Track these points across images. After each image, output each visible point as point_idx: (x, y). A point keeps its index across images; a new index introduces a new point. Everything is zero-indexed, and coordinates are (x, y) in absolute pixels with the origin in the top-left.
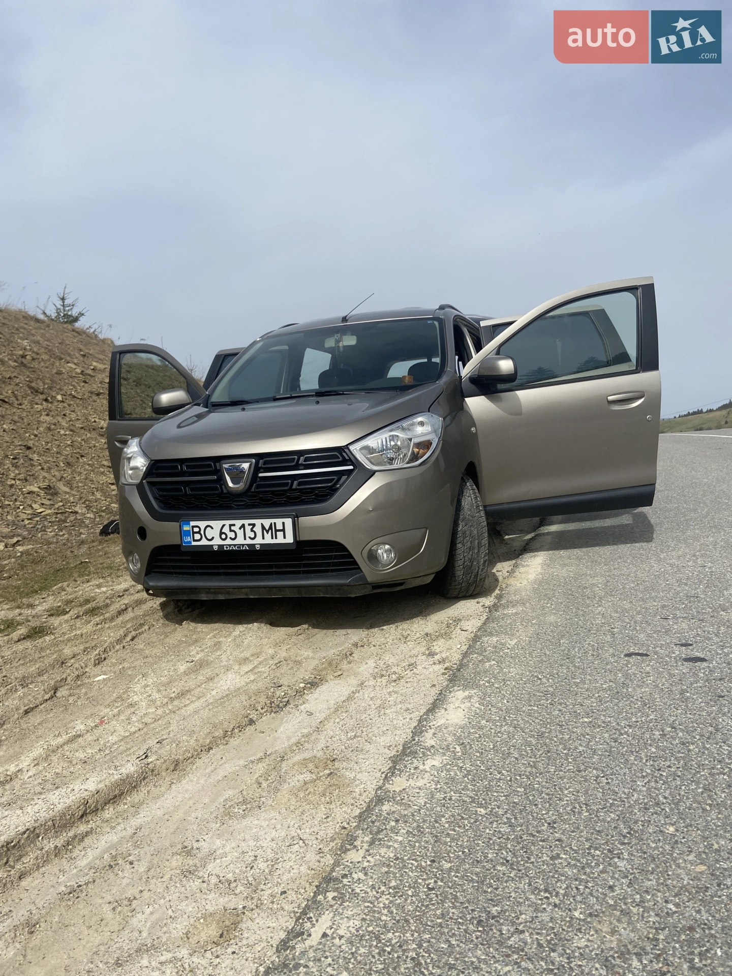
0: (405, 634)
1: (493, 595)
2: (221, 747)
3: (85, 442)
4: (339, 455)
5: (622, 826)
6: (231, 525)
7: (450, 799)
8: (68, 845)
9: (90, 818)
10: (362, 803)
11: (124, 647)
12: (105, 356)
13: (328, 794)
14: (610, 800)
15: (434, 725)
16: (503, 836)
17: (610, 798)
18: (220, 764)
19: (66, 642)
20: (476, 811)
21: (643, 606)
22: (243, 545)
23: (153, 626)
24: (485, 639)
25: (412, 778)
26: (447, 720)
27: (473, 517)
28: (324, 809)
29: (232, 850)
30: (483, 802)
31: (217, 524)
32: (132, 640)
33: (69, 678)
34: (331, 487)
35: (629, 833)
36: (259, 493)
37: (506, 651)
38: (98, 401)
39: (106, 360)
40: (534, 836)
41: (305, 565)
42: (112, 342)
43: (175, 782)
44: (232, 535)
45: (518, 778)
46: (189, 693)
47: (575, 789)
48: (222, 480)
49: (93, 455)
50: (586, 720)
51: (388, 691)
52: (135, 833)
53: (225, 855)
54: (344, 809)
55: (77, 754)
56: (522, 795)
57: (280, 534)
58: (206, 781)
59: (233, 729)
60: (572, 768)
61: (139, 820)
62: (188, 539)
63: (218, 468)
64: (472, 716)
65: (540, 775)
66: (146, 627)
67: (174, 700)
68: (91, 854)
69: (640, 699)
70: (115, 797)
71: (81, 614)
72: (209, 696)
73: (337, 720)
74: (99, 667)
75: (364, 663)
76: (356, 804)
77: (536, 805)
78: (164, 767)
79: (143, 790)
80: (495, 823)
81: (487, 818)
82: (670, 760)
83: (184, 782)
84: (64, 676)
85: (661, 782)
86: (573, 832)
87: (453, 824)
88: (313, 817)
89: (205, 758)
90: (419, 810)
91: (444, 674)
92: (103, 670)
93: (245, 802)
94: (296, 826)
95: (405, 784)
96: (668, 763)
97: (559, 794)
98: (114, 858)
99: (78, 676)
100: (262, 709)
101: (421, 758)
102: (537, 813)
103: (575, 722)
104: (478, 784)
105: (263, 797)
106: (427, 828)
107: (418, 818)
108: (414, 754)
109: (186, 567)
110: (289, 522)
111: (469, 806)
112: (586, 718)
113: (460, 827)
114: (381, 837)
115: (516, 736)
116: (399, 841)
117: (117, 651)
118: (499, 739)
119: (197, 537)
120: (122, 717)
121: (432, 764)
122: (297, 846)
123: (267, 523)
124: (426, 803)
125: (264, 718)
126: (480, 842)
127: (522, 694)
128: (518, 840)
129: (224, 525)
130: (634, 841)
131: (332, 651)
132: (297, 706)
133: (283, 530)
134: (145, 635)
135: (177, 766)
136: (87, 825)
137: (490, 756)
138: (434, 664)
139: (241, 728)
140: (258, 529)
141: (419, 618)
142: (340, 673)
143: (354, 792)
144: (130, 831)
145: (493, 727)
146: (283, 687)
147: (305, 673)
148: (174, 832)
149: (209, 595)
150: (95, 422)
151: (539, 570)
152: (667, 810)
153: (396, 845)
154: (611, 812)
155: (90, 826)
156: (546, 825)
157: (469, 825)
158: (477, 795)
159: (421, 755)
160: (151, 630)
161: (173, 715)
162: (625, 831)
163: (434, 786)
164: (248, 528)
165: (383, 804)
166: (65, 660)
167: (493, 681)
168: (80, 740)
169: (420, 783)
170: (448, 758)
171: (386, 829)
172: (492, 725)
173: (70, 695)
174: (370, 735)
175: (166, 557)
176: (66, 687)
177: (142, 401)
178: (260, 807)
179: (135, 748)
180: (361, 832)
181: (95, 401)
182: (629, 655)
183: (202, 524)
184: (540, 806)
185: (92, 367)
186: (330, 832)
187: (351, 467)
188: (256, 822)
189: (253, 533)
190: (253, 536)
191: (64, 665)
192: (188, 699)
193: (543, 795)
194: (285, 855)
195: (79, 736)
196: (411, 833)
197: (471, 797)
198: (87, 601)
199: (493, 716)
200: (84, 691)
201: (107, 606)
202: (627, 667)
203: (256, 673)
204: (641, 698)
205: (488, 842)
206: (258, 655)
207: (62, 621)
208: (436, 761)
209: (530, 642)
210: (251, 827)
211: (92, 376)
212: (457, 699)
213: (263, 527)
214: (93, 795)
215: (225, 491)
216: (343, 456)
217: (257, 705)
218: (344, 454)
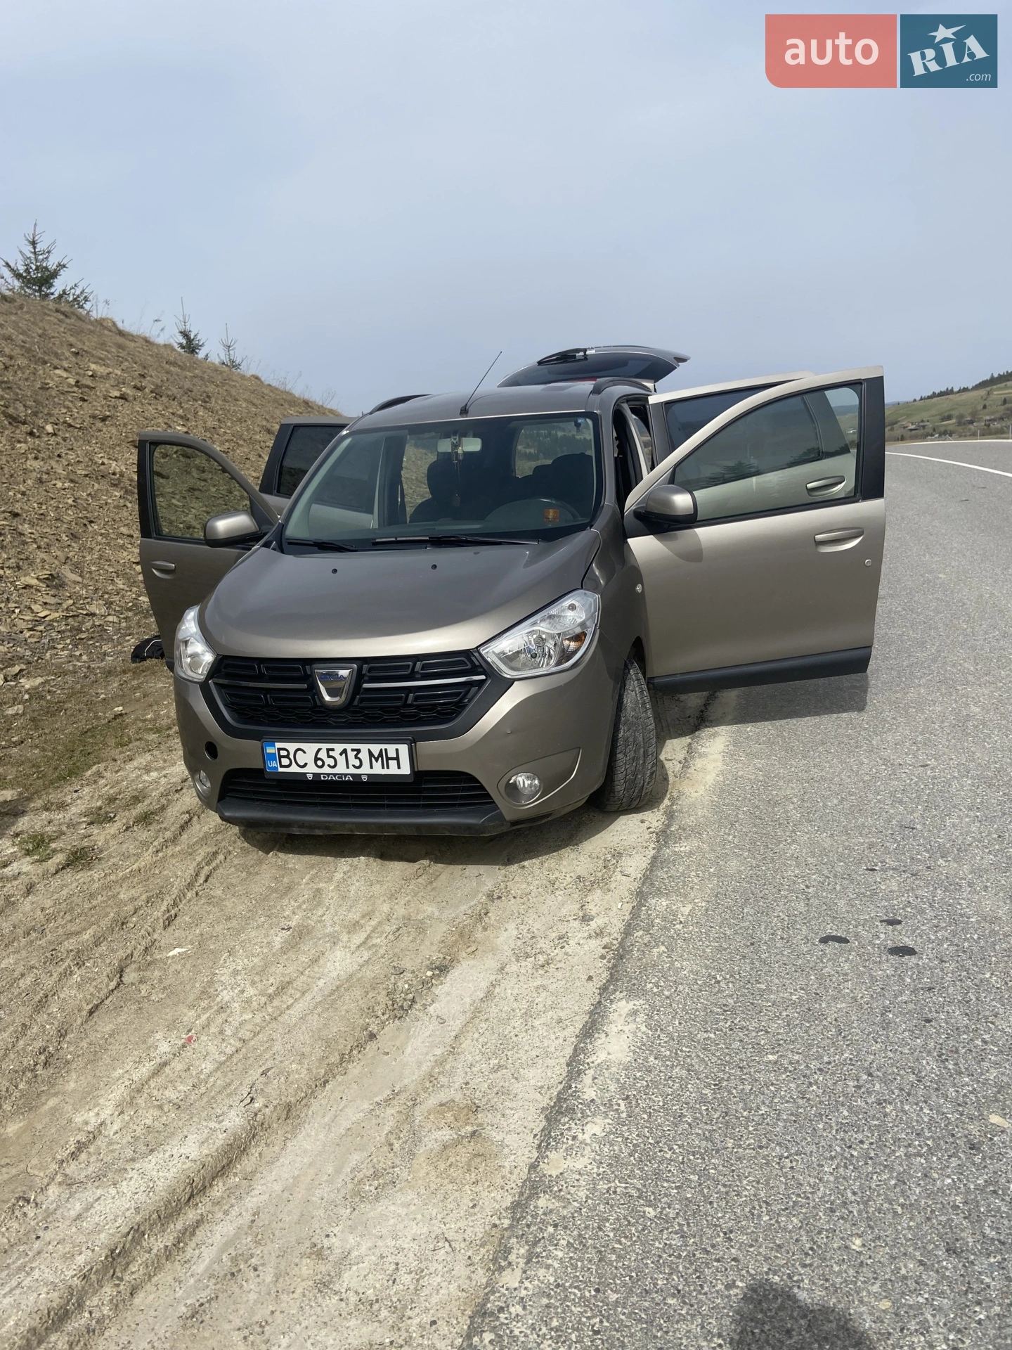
0: (552, 877)
1: (661, 807)
2: (339, 1078)
3: (92, 498)
4: (467, 661)
5: (804, 1237)
6: (328, 750)
7: (615, 1192)
8: (179, 1242)
9: (198, 1200)
10: (514, 1185)
11: (197, 894)
12: (107, 351)
13: (473, 1169)
14: (792, 1196)
15: (593, 1062)
16: (674, 1252)
17: (793, 1193)
18: (340, 1108)
19: (120, 881)
20: (644, 1212)
21: (847, 844)
22: (346, 775)
23: (230, 852)
24: (652, 901)
25: (571, 1155)
26: (609, 1054)
27: (637, 718)
28: (469, 1192)
29: (369, 1252)
30: (652, 1197)
31: (311, 748)
32: (206, 881)
33: (135, 954)
34: (456, 703)
35: (811, 1249)
36: (363, 708)
37: (678, 926)
38: (104, 429)
39: (109, 359)
40: (708, 1252)
41: (426, 798)
42: (114, 324)
43: (289, 1136)
44: (332, 762)
45: (692, 1157)
46: (291, 985)
47: (756, 1177)
48: (313, 689)
49: (106, 520)
50: (771, 1057)
51: (535, 984)
52: (253, 1221)
53: (360, 1260)
54: (493, 1195)
55: (166, 1092)
56: (695, 1187)
57: (393, 763)
58: (326, 1136)
59: (351, 1050)
60: (753, 1141)
61: (255, 1199)
62: (274, 764)
63: (309, 672)
64: (638, 1047)
65: (717, 1152)
66: (221, 857)
67: (273, 998)
68: (208, 1254)
69: (834, 1023)
70: (224, 1167)
71: (131, 823)
72: (316, 989)
73: (476, 1035)
74: (170, 929)
75: (503, 929)
76: (507, 1187)
77: (711, 1203)
78: (275, 1115)
79: (254, 1152)
80: (666, 1231)
81: (656, 1223)
82: (863, 1131)
83: (300, 1136)
84: (129, 952)
85: (851, 1167)
86: (751, 1246)
87: (619, 1233)
88: (458, 1205)
89: (322, 1095)
90: (581, 1209)
91: (603, 957)
92: (176, 935)
93: (376, 1175)
94: (439, 1216)
95: (563, 1165)
96: (860, 1136)
97: (737, 1186)
98: (234, 1260)
99: (146, 948)
100: (383, 1014)
101: (579, 1120)
102: (712, 1216)
103: (758, 1062)
104: (646, 1168)
105: (397, 1166)
106: (590, 1239)
107: (579, 1222)
108: (571, 1110)
109: (272, 794)
110: (404, 749)
111: (636, 1203)
112: (772, 1054)
113: (626, 1237)
114: (538, 1250)
115: (689, 1086)
116: (559, 1258)
117: (189, 901)
118: (670, 1091)
119: (285, 762)
120: (213, 1029)
121: (593, 1132)
122: (442, 1251)
123: (376, 749)
124: (587, 1197)
125: (386, 1028)
126: (649, 1262)
127: (697, 1010)
128: (691, 1258)
129: (319, 750)
130: (817, 1262)
131: (463, 908)
132: (425, 1006)
133: (397, 759)
134: (221, 869)
135: (287, 1111)
136: (196, 1209)
137: (659, 1121)
138: (590, 937)
139: (360, 1046)
140: (364, 756)
141: (568, 849)
142: (473, 948)
143: (504, 1167)
144: (248, 1217)
145: (662, 1068)
146: (405, 973)
147: (430, 951)
148: (298, 1222)
149: (303, 830)
150: (103, 464)
151: (720, 764)
152: (855, 1213)
153: (556, 1265)
154: (794, 1216)
155: (199, 1211)
156: (722, 1235)
157: (636, 1234)
158: (645, 1186)
159: (579, 1115)
160: (228, 860)
161: (274, 1025)
162: (808, 1246)
163: (595, 1170)
164: (351, 755)
165: (538, 1198)
166: (125, 918)
167: (662, 984)
168: (167, 1069)
169: (580, 1163)
170: (611, 1122)
171: (543, 1238)
172: (662, 1066)
173: (141, 982)
174: (517, 1065)
175: (245, 781)
176: (133, 966)
177: (165, 423)
178: (394, 1183)
179: (236, 1083)
180: (515, 1240)
181: (100, 431)
182: (825, 940)
183: (292, 747)
184: (715, 1205)
185: (90, 373)
186: (480, 1231)
187: (483, 677)
188: (392, 1208)
189: (358, 760)
190: (357, 764)
191: (124, 927)
192: (291, 996)
193: (719, 1187)
194: (430, 1265)
195: (165, 1064)
196: (572, 1245)
197: (638, 1189)
198: (136, 799)
199: (663, 1049)
200: (157, 973)
201: (163, 808)
202: (822, 961)
203: (370, 948)
204: (836, 1020)
205: (658, 1261)
206: (368, 915)
207: (108, 837)
208: (596, 1127)
209: (707, 910)
210: (386, 1216)
211: (92, 388)
212: (620, 1015)
213: (371, 754)
214: (199, 1171)
215: (318, 704)
216: (472, 662)
217: (376, 1008)
218: (473, 658)
